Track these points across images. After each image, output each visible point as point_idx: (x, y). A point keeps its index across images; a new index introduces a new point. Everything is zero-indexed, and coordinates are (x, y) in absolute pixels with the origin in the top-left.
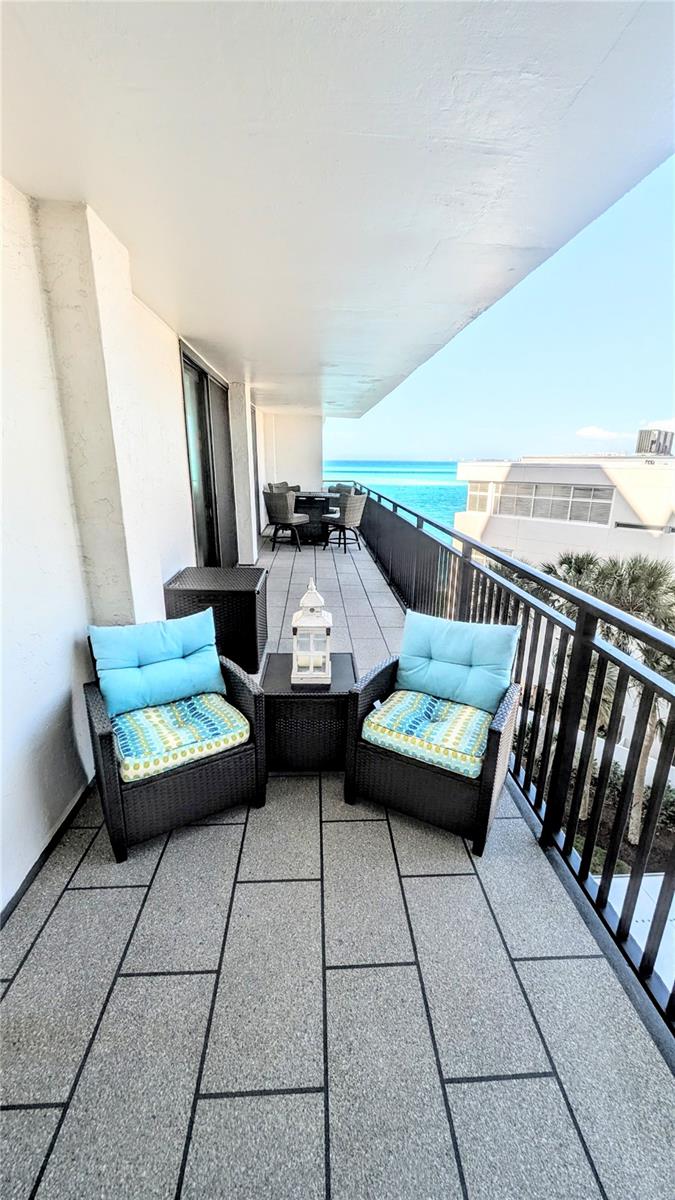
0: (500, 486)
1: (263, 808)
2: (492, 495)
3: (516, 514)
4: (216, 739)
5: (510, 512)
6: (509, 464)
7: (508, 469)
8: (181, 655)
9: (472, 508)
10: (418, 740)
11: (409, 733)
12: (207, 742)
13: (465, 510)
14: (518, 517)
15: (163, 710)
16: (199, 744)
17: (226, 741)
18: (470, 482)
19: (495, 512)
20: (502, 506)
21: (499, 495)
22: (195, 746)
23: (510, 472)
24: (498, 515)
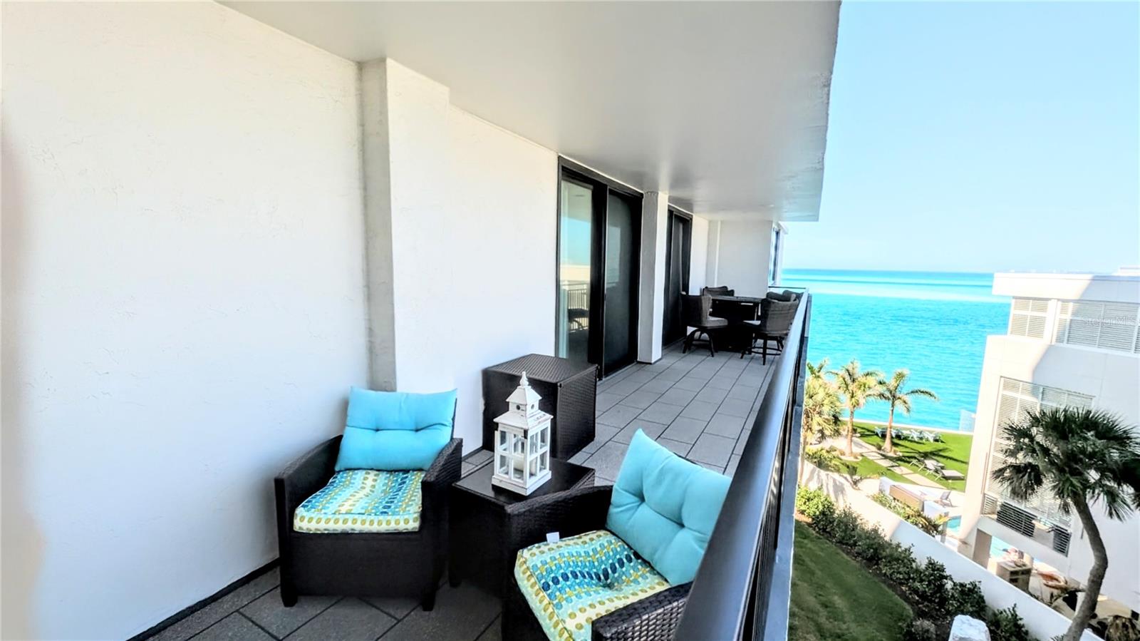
0: (1071, 306)
1: (427, 613)
2: (1055, 318)
3: (1100, 346)
4: (381, 518)
5: (1090, 341)
6: (1090, 276)
7: (1089, 282)
8: (414, 428)
9: (1019, 330)
10: (547, 600)
11: (546, 587)
12: (373, 517)
13: (1006, 333)
14: (1104, 351)
15: (383, 476)
16: (364, 517)
17: (388, 523)
18: (1015, 298)
19: (1059, 340)
20: (1070, 333)
21: (1068, 317)
22: (360, 518)
23: (1088, 289)
24: (1065, 345)
